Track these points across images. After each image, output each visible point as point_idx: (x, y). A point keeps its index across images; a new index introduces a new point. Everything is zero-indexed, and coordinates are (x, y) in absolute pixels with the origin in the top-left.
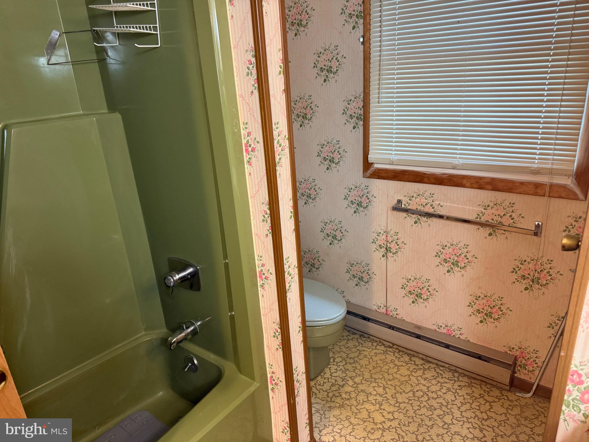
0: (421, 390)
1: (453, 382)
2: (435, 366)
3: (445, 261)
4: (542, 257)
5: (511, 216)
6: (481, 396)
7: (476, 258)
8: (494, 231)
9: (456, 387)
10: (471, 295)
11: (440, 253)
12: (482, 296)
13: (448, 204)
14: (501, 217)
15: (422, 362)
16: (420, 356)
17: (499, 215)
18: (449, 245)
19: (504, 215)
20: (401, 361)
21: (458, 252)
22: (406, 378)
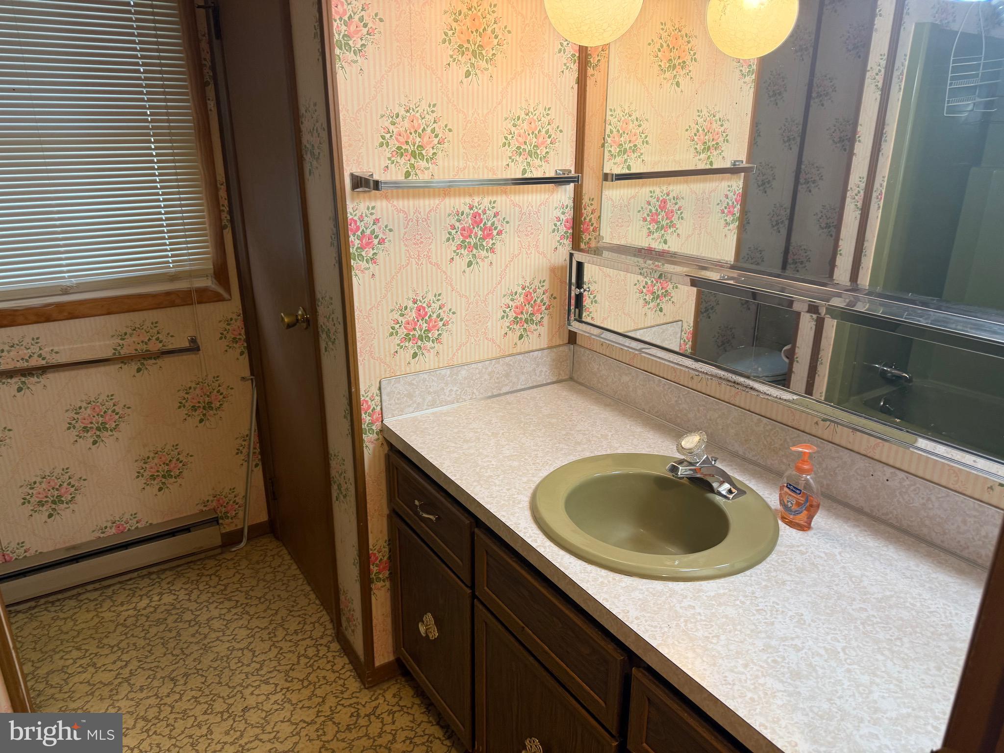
0: (129, 616)
1: (157, 584)
2: (119, 586)
3: (86, 429)
4: (207, 376)
5: (157, 339)
6: (200, 575)
7: (129, 408)
8: (143, 364)
9: (166, 587)
10: (136, 461)
11: (74, 421)
12: (152, 455)
13: (66, 347)
14: (146, 344)
15: (98, 593)
16: (90, 587)
17: (142, 342)
18: (84, 405)
19: (149, 340)
20: (69, 610)
21: (101, 411)
22: (96, 620)
